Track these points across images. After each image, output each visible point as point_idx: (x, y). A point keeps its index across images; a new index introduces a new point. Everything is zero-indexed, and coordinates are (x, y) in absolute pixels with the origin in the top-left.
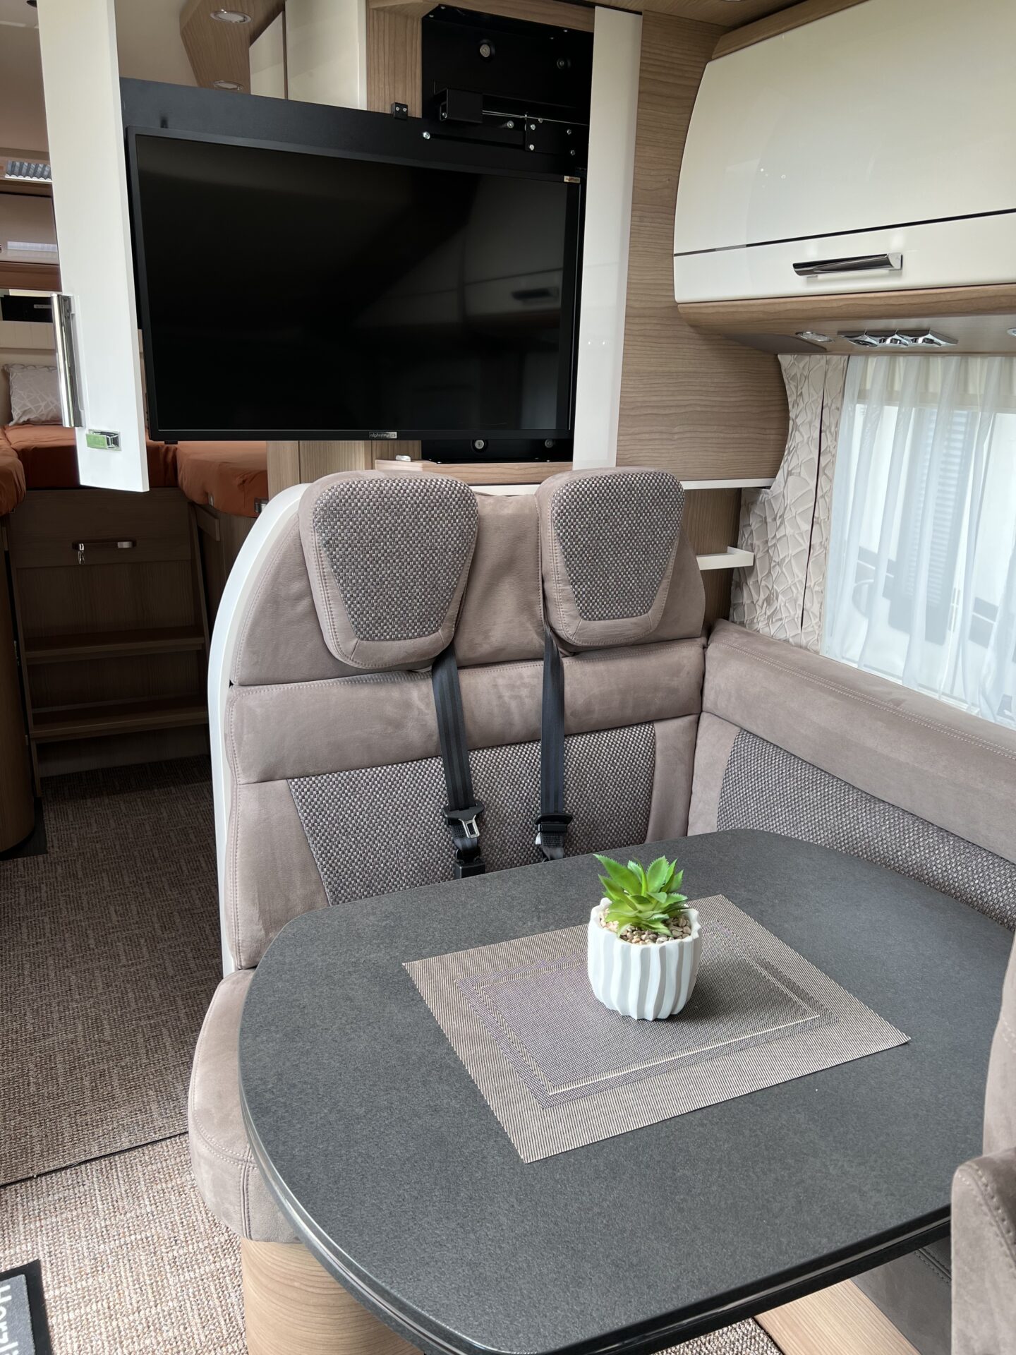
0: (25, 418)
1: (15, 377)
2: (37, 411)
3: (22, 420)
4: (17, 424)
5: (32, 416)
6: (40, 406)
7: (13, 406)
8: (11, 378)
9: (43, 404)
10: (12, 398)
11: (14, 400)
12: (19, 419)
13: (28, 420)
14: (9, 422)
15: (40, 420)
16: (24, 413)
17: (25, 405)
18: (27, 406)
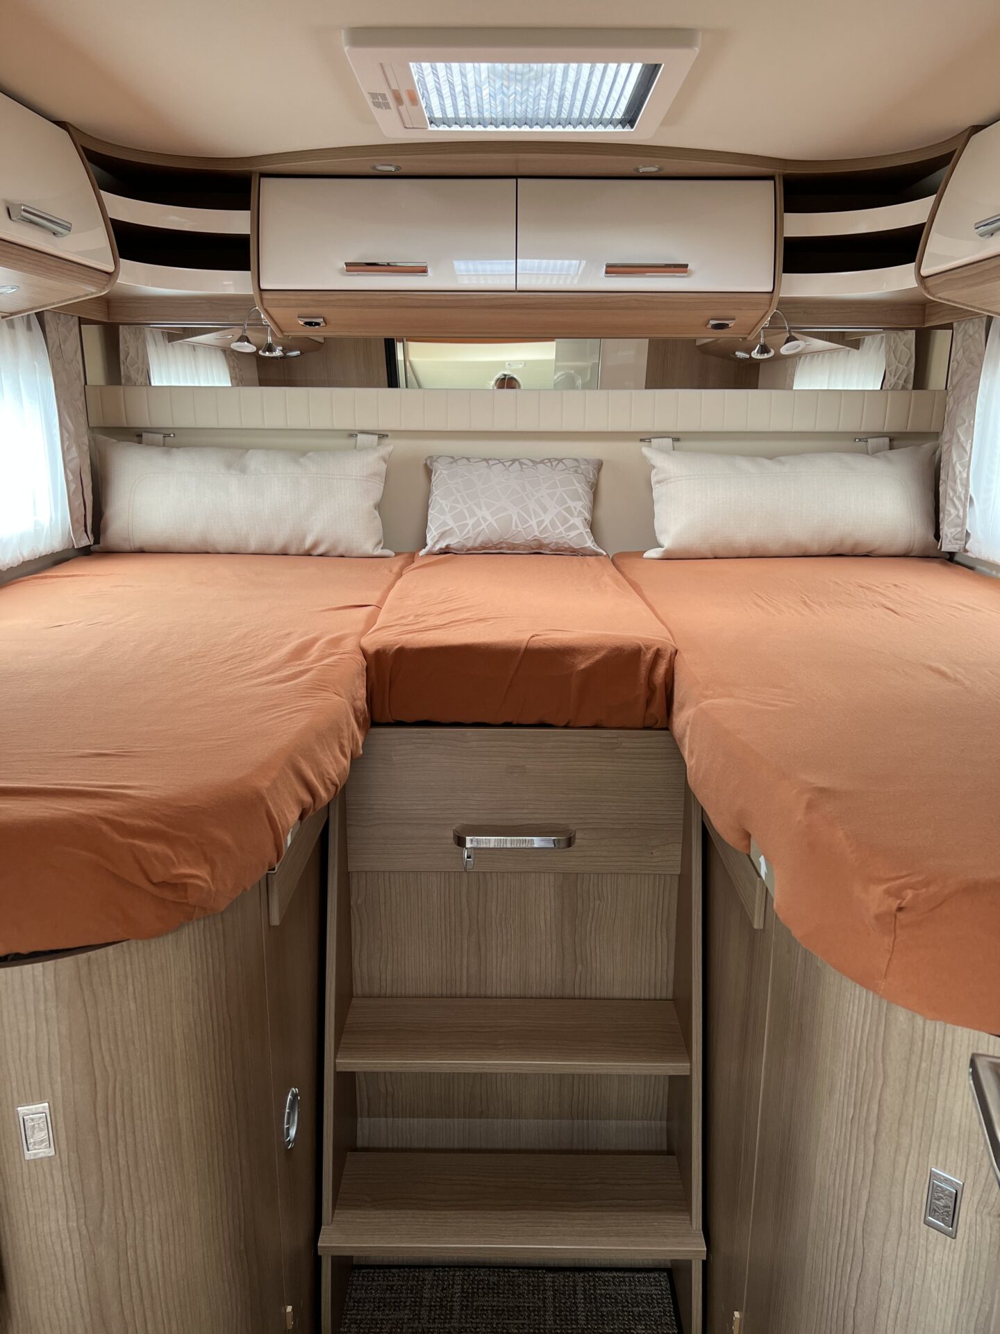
0: (442, 544)
1: (441, 473)
2: (461, 532)
3: (437, 547)
4: (430, 554)
5: (452, 541)
6: (468, 524)
7: (430, 523)
8: (433, 479)
10: (430, 511)
11: (431, 513)
12: (434, 546)
13: (447, 547)
14: (421, 550)
15: (464, 546)
16: (442, 536)
17: (445, 523)
18: (447, 524)
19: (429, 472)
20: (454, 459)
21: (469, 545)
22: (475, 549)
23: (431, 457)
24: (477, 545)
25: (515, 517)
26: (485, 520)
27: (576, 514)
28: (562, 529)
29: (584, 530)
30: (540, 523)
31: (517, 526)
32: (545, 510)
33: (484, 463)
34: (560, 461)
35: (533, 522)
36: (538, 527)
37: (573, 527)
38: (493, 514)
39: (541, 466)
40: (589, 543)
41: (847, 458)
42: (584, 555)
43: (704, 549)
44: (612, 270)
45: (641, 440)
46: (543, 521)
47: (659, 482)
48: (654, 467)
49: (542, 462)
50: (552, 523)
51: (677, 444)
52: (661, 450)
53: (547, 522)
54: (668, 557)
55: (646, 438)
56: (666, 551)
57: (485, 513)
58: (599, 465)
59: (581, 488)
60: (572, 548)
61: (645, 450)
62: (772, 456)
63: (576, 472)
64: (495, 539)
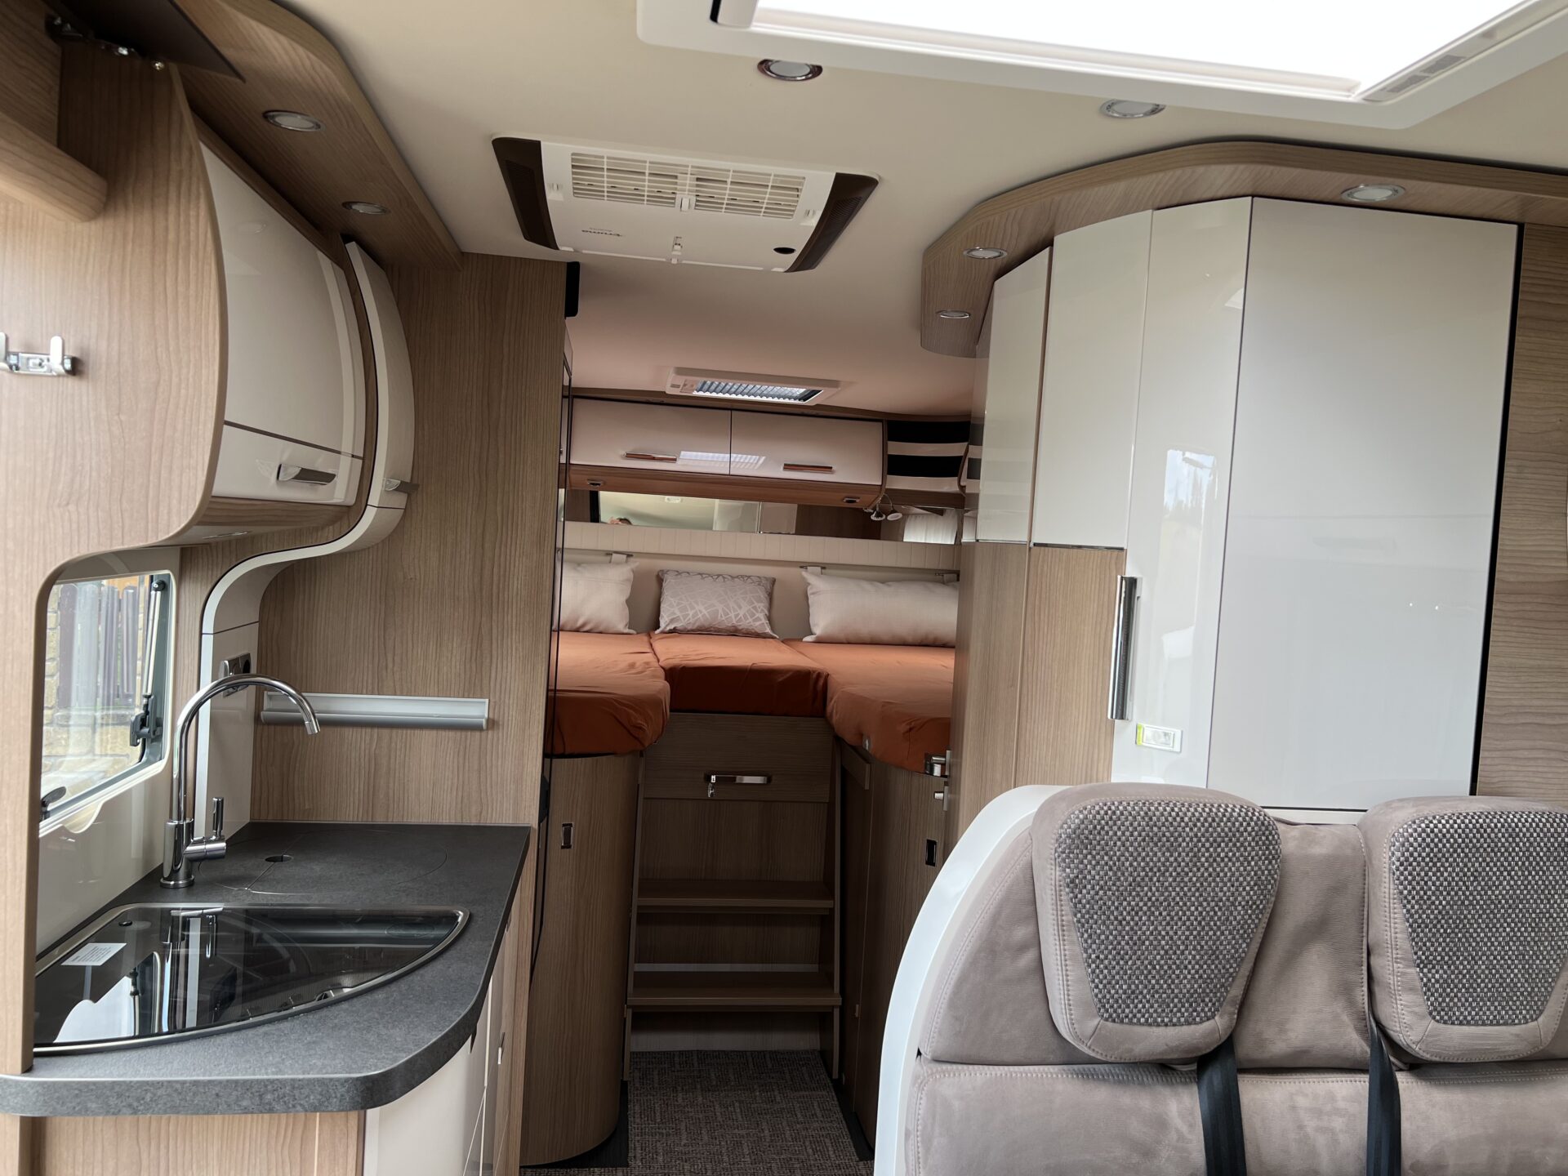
0: (672, 627)
1: (669, 582)
2: (684, 619)
3: (668, 628)
4: (663, 632)
5: (678, 625)
6: (688, 615)
7: (662, 613)
8: (664, 584)
9: (691, 613)
10: (662, 605)
11: (663, 606)
12: (665, 628)
13: (675, 628)
14: (656, 630)
15: (686, 628)
16: (672, 621)
17: (674, 613)
18: (675, 614)
19: (660, 580)
20: (679, 573)
21: (689, 628)
22: (692, 630)
23: (662, 571)
24: (694, 628)
25: (720, 611)
26: (701, 612)
27: (759, 610)
28: (750, 620)
29: (765, 621)
30: (737, 616)
31: (721, 616)
32: (740, 608)
33: (700, 576)
34: (749, 577)
35: (732, 615)
36: (736, 618)
37: (758, 619)
38: (706, 609)
39: (736, 579)
40: (768, 630)
41: (930, 585)
42: (765, 638)
43: (842, 636)
44: (788, 467)
45: (801, 567)
46: (738, 615)
47: (813, 594)
48: (809, 584)
49: (737, 577)
50: (745, 615)
51: (823, 571)
52: (813, 573)
53: (741, 615)
54: (820, 641)
55: (804, 566)
56: (817, 637)
57: (702, 608)
58: (774, 581)
59: (763, 595)
60: (756, 632)
61: (804, 573)
62: (883, 582)
63: (759, 585)
64: (706, 624)
